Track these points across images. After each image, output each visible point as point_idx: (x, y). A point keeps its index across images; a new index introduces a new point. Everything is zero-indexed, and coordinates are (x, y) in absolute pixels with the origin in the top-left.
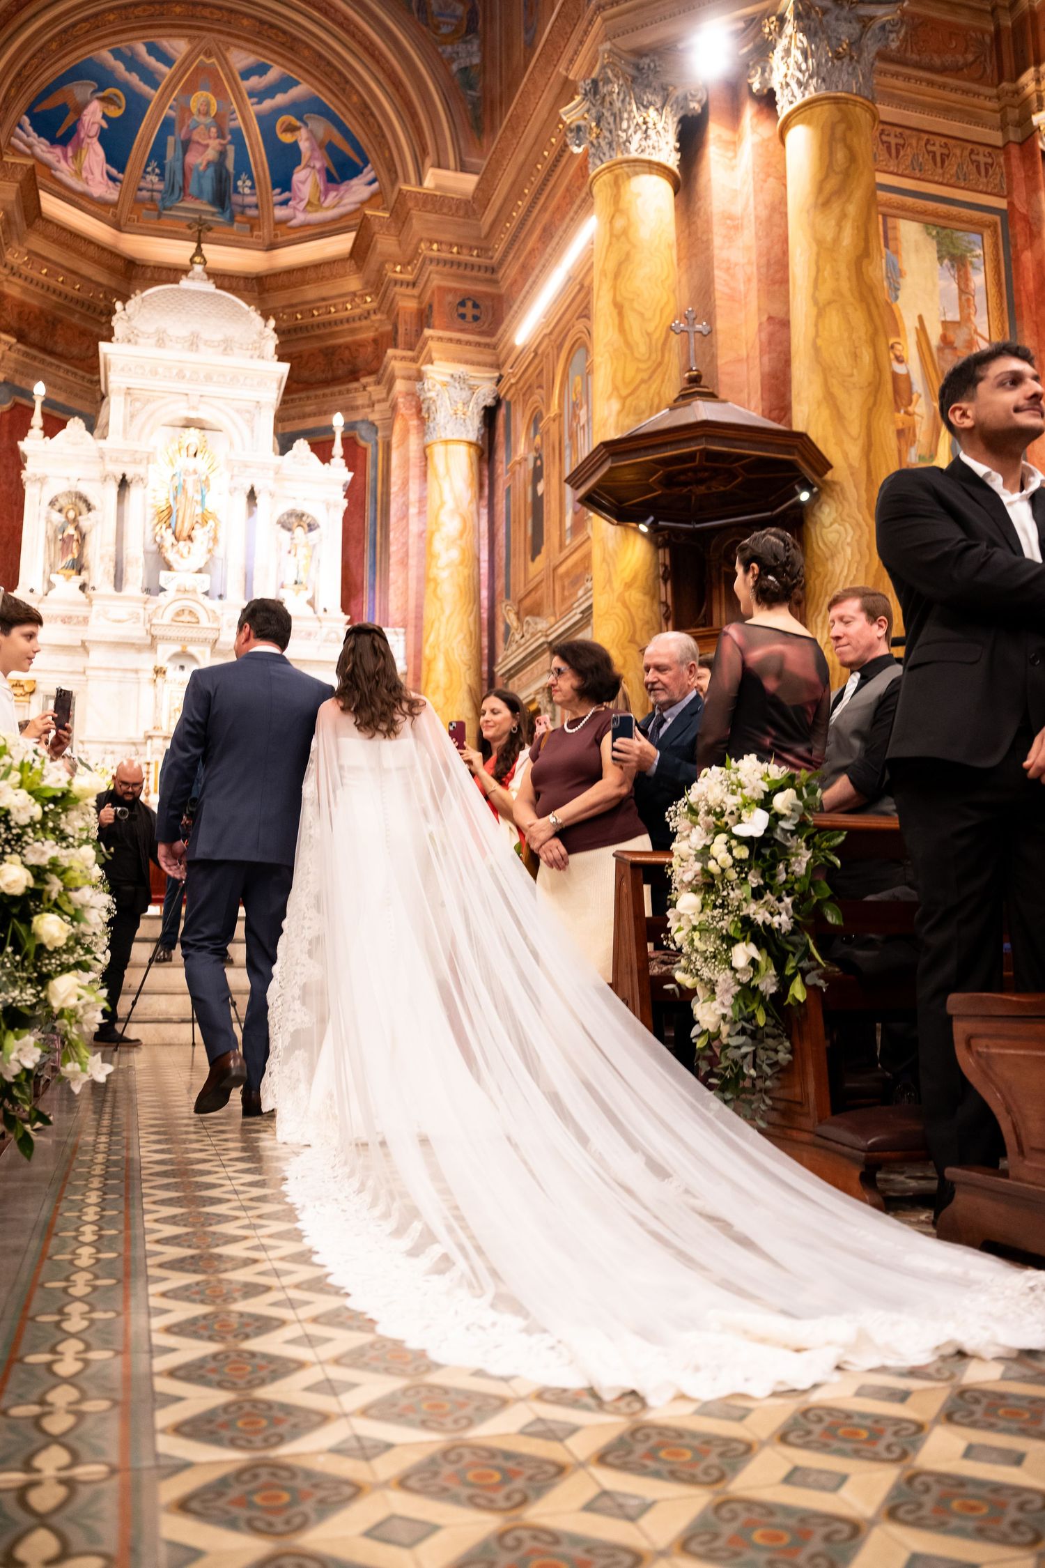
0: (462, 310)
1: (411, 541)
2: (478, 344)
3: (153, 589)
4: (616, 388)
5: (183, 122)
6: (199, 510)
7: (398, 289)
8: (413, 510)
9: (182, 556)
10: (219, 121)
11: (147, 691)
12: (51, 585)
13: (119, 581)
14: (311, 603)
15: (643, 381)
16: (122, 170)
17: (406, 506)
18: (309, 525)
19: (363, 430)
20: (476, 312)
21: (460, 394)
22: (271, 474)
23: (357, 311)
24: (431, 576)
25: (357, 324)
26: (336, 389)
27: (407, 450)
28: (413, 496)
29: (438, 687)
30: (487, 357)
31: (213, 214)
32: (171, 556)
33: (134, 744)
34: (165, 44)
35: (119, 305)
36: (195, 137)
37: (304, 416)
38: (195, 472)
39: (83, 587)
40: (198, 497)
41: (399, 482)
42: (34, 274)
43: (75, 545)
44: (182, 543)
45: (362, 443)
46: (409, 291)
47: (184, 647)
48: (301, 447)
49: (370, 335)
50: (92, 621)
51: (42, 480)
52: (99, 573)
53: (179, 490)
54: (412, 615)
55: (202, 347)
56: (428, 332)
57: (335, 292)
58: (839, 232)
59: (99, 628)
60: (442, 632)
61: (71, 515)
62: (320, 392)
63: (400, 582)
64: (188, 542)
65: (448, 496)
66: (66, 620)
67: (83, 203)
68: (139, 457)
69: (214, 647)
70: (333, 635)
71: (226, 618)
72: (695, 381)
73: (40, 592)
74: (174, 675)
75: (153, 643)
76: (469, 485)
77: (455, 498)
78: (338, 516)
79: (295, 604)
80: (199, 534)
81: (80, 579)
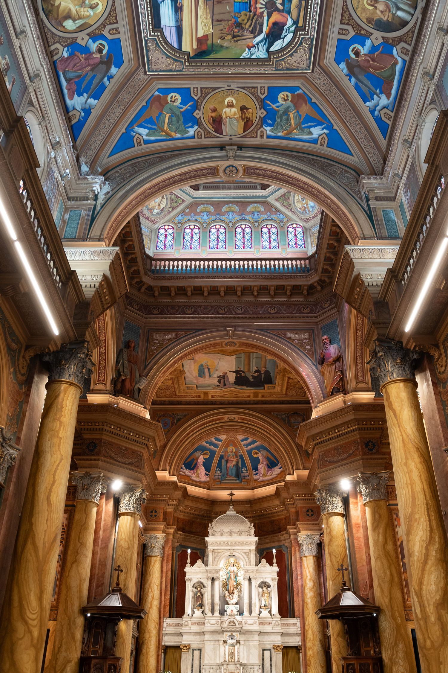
0: (308, 513)
1: (299, 588)
2: (313, 524)
3: (222, 612)
5: (226, 455)
6: (235, 584)
7: (289, 506)
8: (299, 577)
9: (231, 599)
10: (236, 454)
11: (222, 647)
12: (194, 612)
13: (213, 612)
14: (270, 612)
15: (337, 575)
16: (209, 472)
17: (297, 575)
18: (268, 586)
19: (284, 548)
20: (312, 513)
21: (309, 541)
22: (255, 572)
23: (279, 510)
24: (305, 601)
25: (280, 513)
26: (275, 535)
27: (296, 556)
28: (299, 573)
29: (310, 640)
30: (316, 527)
31: (236, 480)
32: (227, 599)
33: (218, 665)
34: (220, 437)
35: (210, 525)
36: (229, 458)
37: (266, 543)
38: (234, 572)
39: (203, 612)
40: (235, 580)
41: (295, 567)
42: (186, 511)
43: (200, 598)
44: (230, 595)
45: (284, 552)
46: (293, 506)
47: (232, 634)
48: (264, 561)
49: (284, 516)
50: (206, 625)
51: (190, 580)
52: (207, 608)
53: (229, 578)
54: (301, 613)
55: (233, 534)
56: (298, 523)
57: (272, 505)
58: (378, 538)
59: (208, 627)
60: (310, 620)
61: (199, 589)
62: (270, 536)
63: (297, 601)
64: (232, 595)
65: (308, 574)
66: (198, 624)
67: (199, 484)
68: (217, 572)
69: (241, 632)
70: (277, 623)
71: (244, 621)
72: (344, 584)
73: (191, 615)
74: (230, 641)
75: (223, 632)
76: (315, 570)
77: (310, 575)
78: (276, 583)
79: (265, 613)
80: (235, 591)
81: (202, 610)
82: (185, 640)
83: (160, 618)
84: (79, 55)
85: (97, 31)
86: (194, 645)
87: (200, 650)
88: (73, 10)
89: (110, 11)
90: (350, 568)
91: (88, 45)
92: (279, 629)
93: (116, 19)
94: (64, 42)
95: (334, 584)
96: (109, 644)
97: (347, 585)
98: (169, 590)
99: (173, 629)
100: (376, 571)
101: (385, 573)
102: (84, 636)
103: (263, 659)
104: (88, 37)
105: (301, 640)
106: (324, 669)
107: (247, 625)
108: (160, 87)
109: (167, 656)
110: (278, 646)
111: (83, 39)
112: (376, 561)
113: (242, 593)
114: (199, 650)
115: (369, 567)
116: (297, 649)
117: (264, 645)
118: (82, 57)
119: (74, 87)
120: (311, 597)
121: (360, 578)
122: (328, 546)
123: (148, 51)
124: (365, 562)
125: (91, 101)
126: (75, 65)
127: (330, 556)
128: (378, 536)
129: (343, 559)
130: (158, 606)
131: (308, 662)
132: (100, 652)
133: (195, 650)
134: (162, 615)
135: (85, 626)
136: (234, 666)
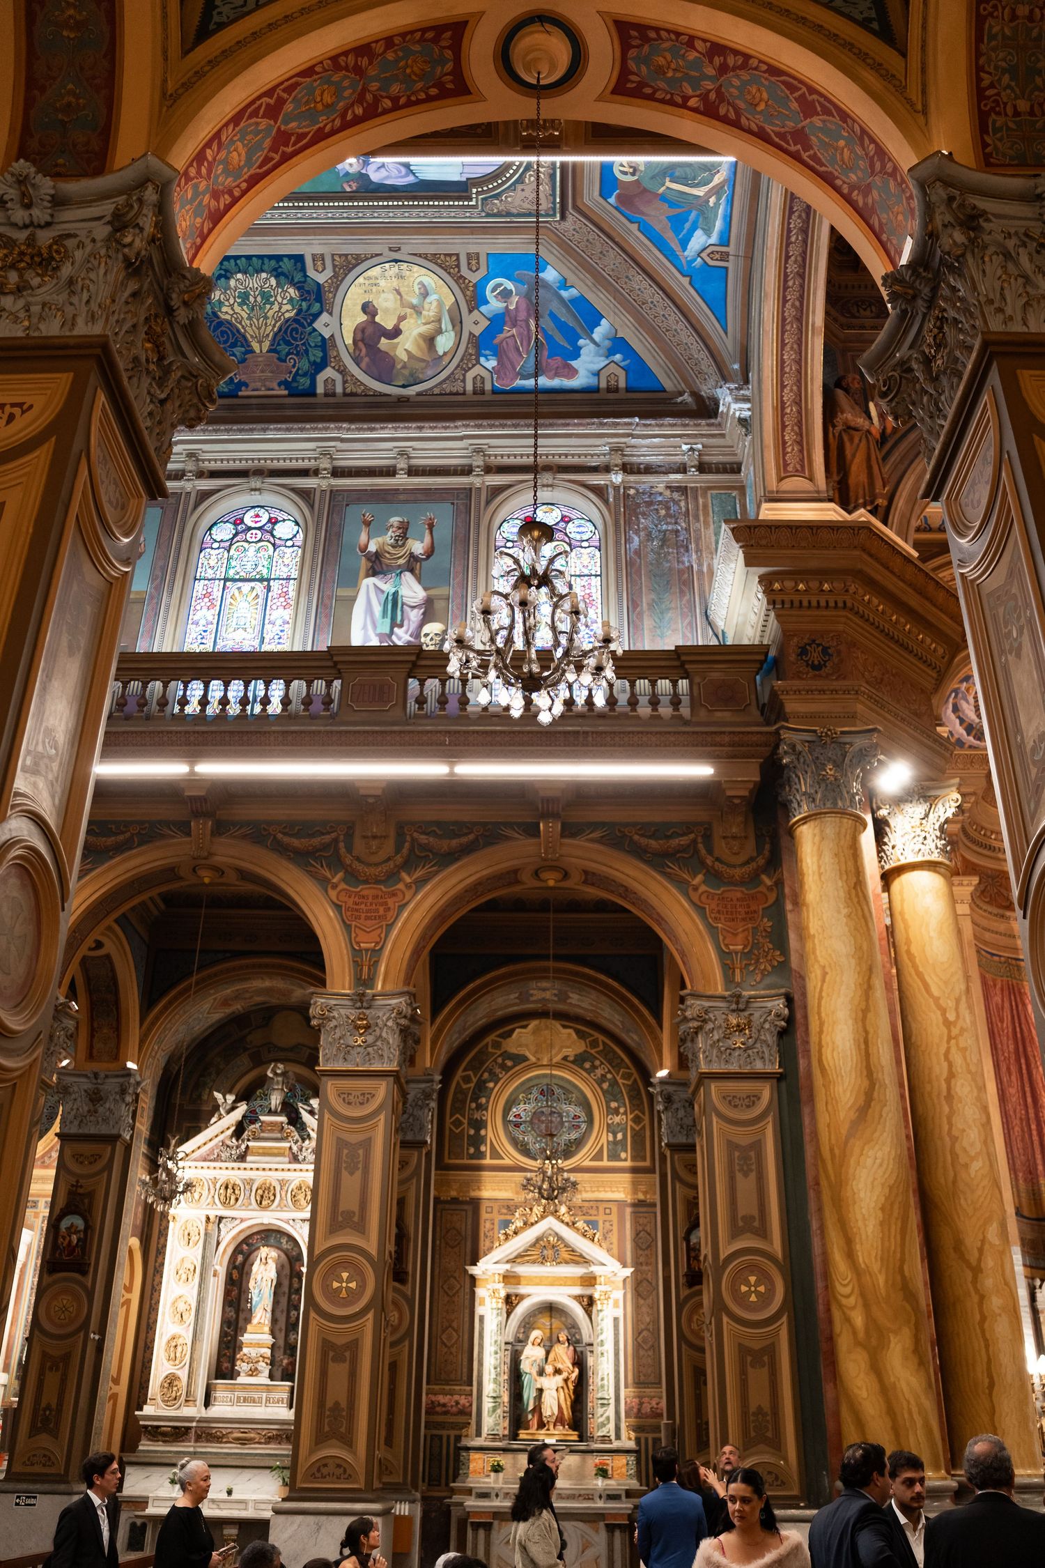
84: (502, 336)
85: (468, 293)
88: (423, 329)
89: (436, 263)
91: (489, 316)
93: (450, 255)
94: (469, 360)
104: (476, 312)
108: (596, 193)
111: (476, 324)
118: (509, 331)
119: (557, 361)
123: (509, 214)
125: (598, 333)
126: (518, 349)
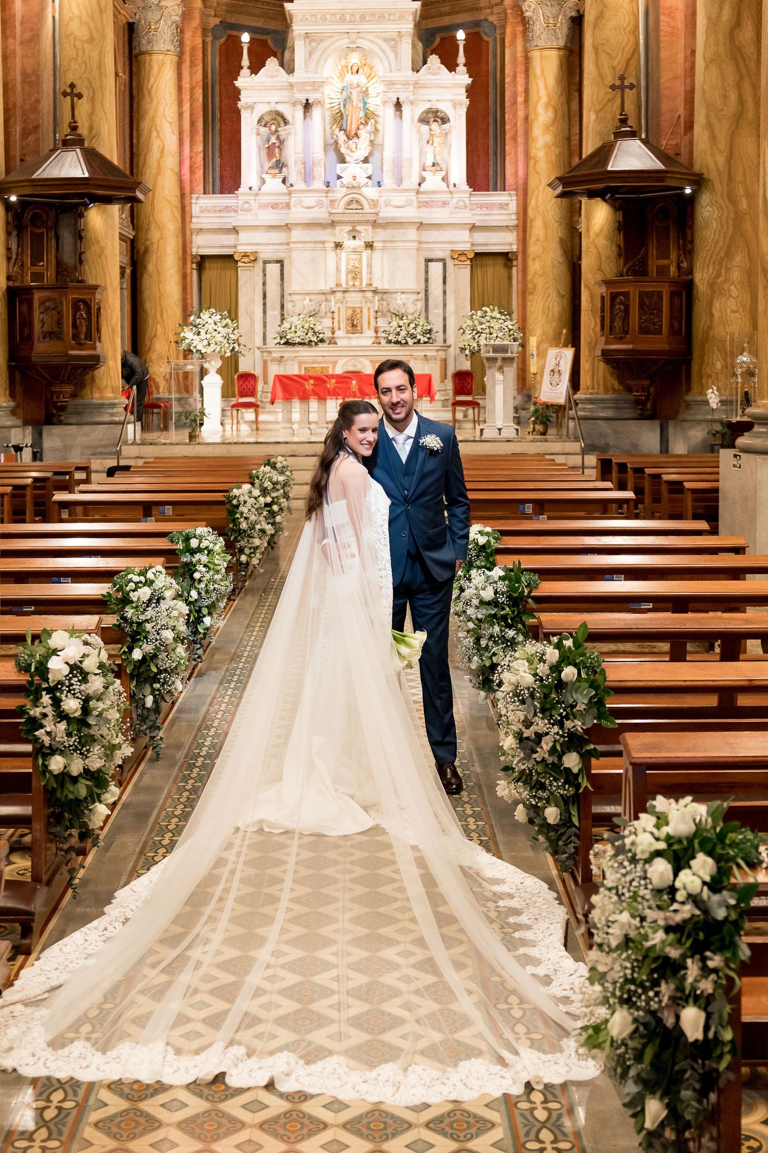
1: (519, 124)
4: (593, 105)
6: (362, 114)
8: (520, 99)
9: (352, 151)
11: (331, 256)
12: (263, 182)
13: (308, 178)
14: (445, 179)
15: (609, 100)
17: (515, 94)
18: (442, 119)
19: (486, 25)
21: (551, 10)
22: (411, 87)
24: (532, 155)
27: (515, 48)
28: (520, 88)
29: (537, 240)
32: (343, 150)
33: (324, 294)
37: (441, 15)
38: (358, 86)
39: (284, 181)
40: (361, 105)
41: (511, 74)
43: (277, 150)
44: (351, 142)
45: (485, 38)
47: (354, 227)
48: (434, 60)
50: (293, 209)
51: (251, 107)
52: (293, 173)
53: (347, 100)
54: (521, 181)
58: (720, 12)
59: (298, 214)
60: (540, 198)
61: (273, 128)
63: (513, 154)
64: (355, 140)
65: (543, 93)
66: (274, 206)
68: (317, 86)
69: (375, 224)
70: (461, 204)
71: (383, 199)
72: (624, 121)
73: (255, 188)
74: (349, 243)
75: (333, 224)
76: (559, 81)
77: (548, 94)
78: (463, 112)
79: (433, 182)
80: (363, 133)
81: (282, 175)
82: (245, 243)
83: (182, 196)
86: (266, 253)
87: (280, 262)
90: (643, 83)
92: (467, 217)
95: (599, 120)
96: (68, 258)
97: (630, 123)
98: (201, 133)
99: (216, 220)
100: (704, 91)
101: (725, 97)
102: (7, 243)
103: (427, 280)
105: (518, 240)
106: (566, 301)
107: (390, 209)
109: (204, 277)
110: (462, 253)
112: (706, 68)
113: (380, 135)
114: (277, 262)
115: (688, 80)
116: (506, 258)
117: (430, 250)
120: (546, 146)
121: (665, 107)
122: (594, 28)
124: (680, 68)
127: (597, 54)
128: (721, 8)
129: (629, 60)
130: (177, 169)
131: (530, 285)
132: (50, 275)
133: (269, 262)
134: (187, 190)
135: (8, 223)
136: (360, 294)
